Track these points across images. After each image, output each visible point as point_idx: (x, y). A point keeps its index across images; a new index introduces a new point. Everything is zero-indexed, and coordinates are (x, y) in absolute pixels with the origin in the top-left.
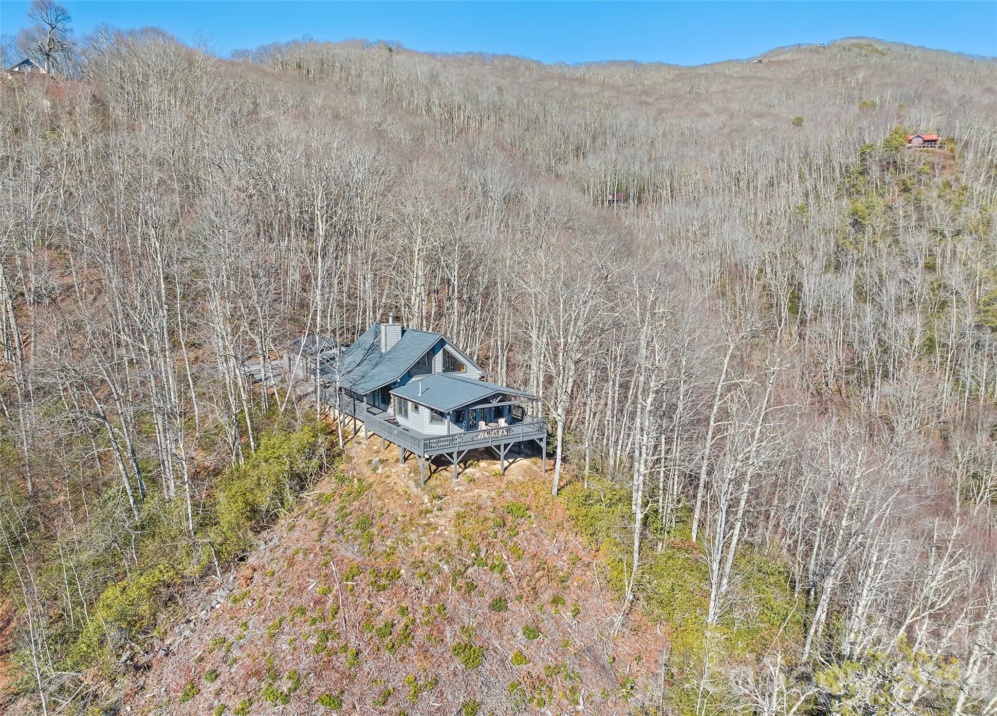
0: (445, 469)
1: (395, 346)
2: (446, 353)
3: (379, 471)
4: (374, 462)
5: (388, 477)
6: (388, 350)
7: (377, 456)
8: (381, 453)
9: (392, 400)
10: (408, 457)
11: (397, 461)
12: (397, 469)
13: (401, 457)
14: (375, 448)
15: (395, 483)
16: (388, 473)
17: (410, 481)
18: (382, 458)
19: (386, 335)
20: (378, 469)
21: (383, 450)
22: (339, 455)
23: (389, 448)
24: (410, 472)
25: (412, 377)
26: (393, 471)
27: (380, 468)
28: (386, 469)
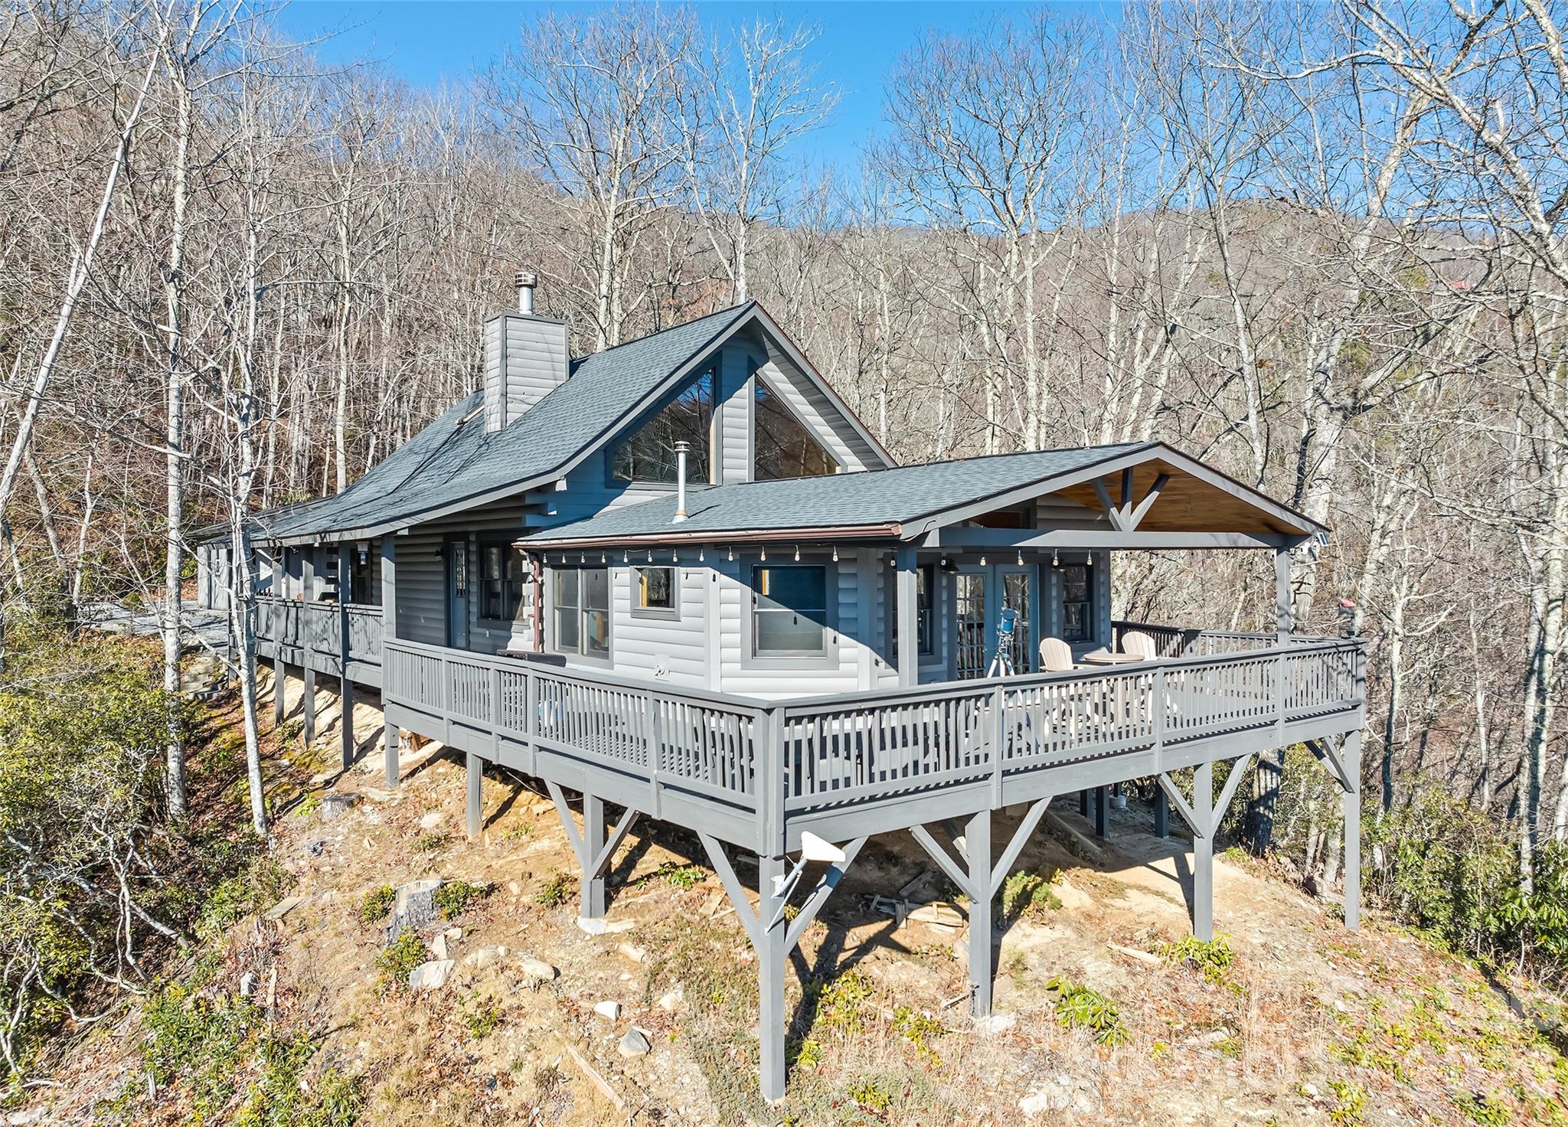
0: (884, 939)
1: (547, 400)
2: (768, 407)
3: (430, 976)
4: (401, 907)
5: (492, 1020)
6: (512, 417)
7: (433, 867)
8: (459, 848)
9: (528, 589)
10: (630, 863)
11: (559, 893)
12: (560, 956)
13: (584, 871)
14: (430, 821)
15: (547, 1079)
16: (493, 986)
17: (662, 1059)
18: (462, 876)
19: (505, 356)
20: (423, 955)
21: (468, 829)
22: (233, 868)
23: (509, 819)
24: (655, 978)
25: (621, 486)
26: (534, 969)
27: (438, 946)
28: (480, 956)
